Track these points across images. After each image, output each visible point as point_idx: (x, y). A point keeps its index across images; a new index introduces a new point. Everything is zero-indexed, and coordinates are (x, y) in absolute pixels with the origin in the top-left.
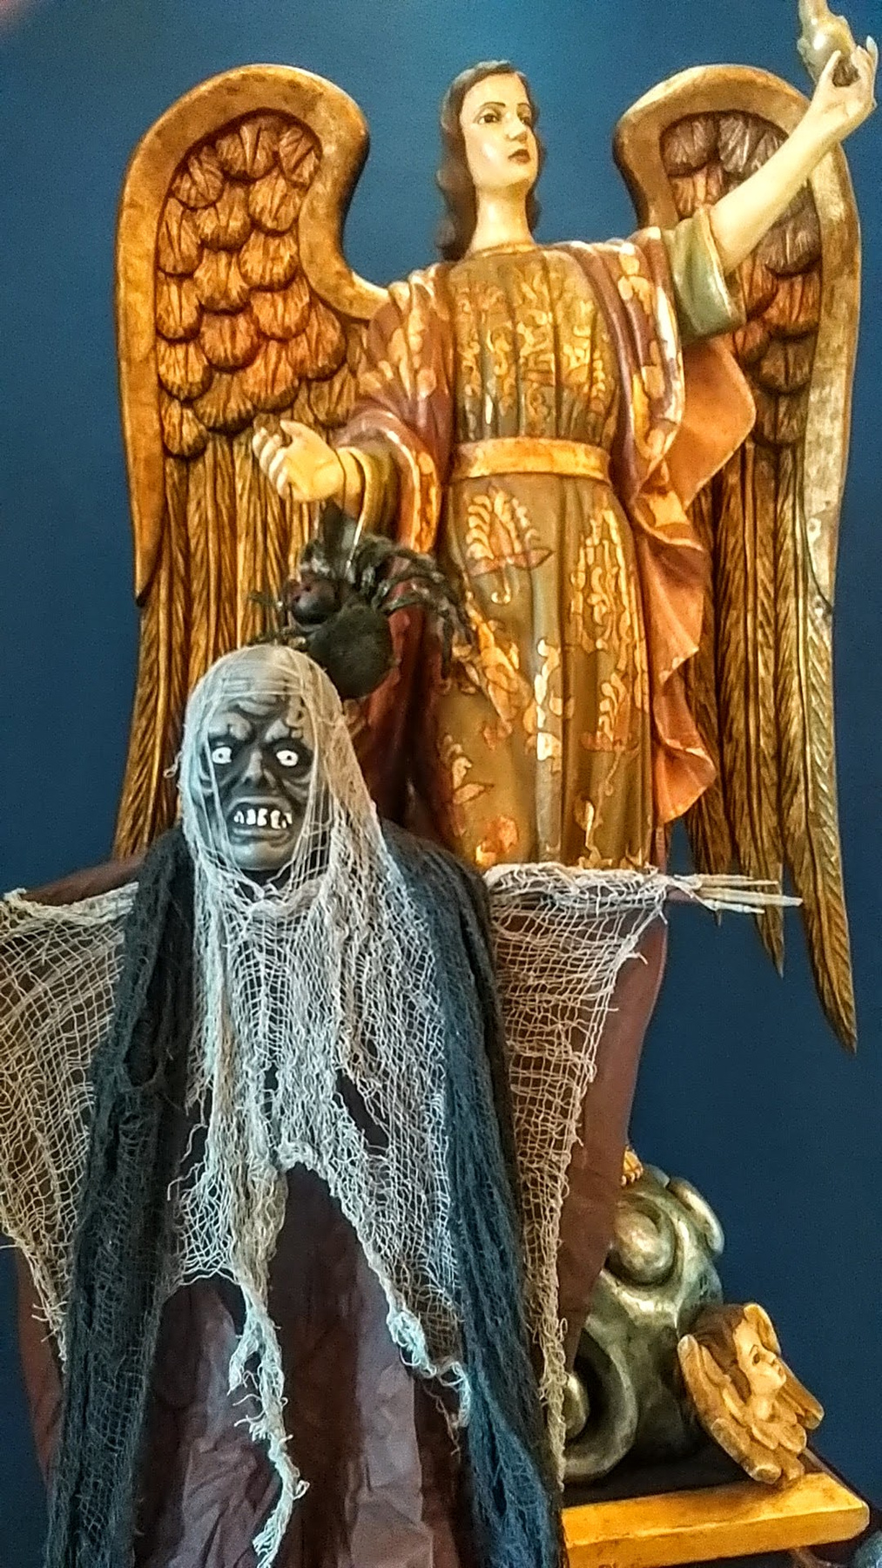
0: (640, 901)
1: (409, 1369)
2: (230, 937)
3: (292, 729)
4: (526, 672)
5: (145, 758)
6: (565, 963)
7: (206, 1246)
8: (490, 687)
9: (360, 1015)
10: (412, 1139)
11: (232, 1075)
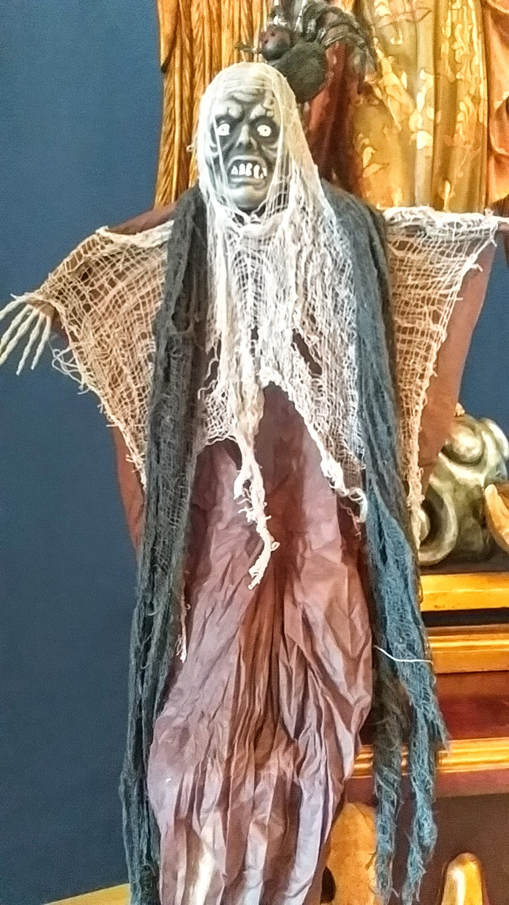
0: (481, 231)
1: (333, 489)
2: (229, 248)
3: (267, 110)
4: (411, 92)
5: (168, 172)
6: (431, 271)
7: (220, 424)
8: (388, 100)
9: (306, 299)
10: (336, 371)
11: (233, 331)
